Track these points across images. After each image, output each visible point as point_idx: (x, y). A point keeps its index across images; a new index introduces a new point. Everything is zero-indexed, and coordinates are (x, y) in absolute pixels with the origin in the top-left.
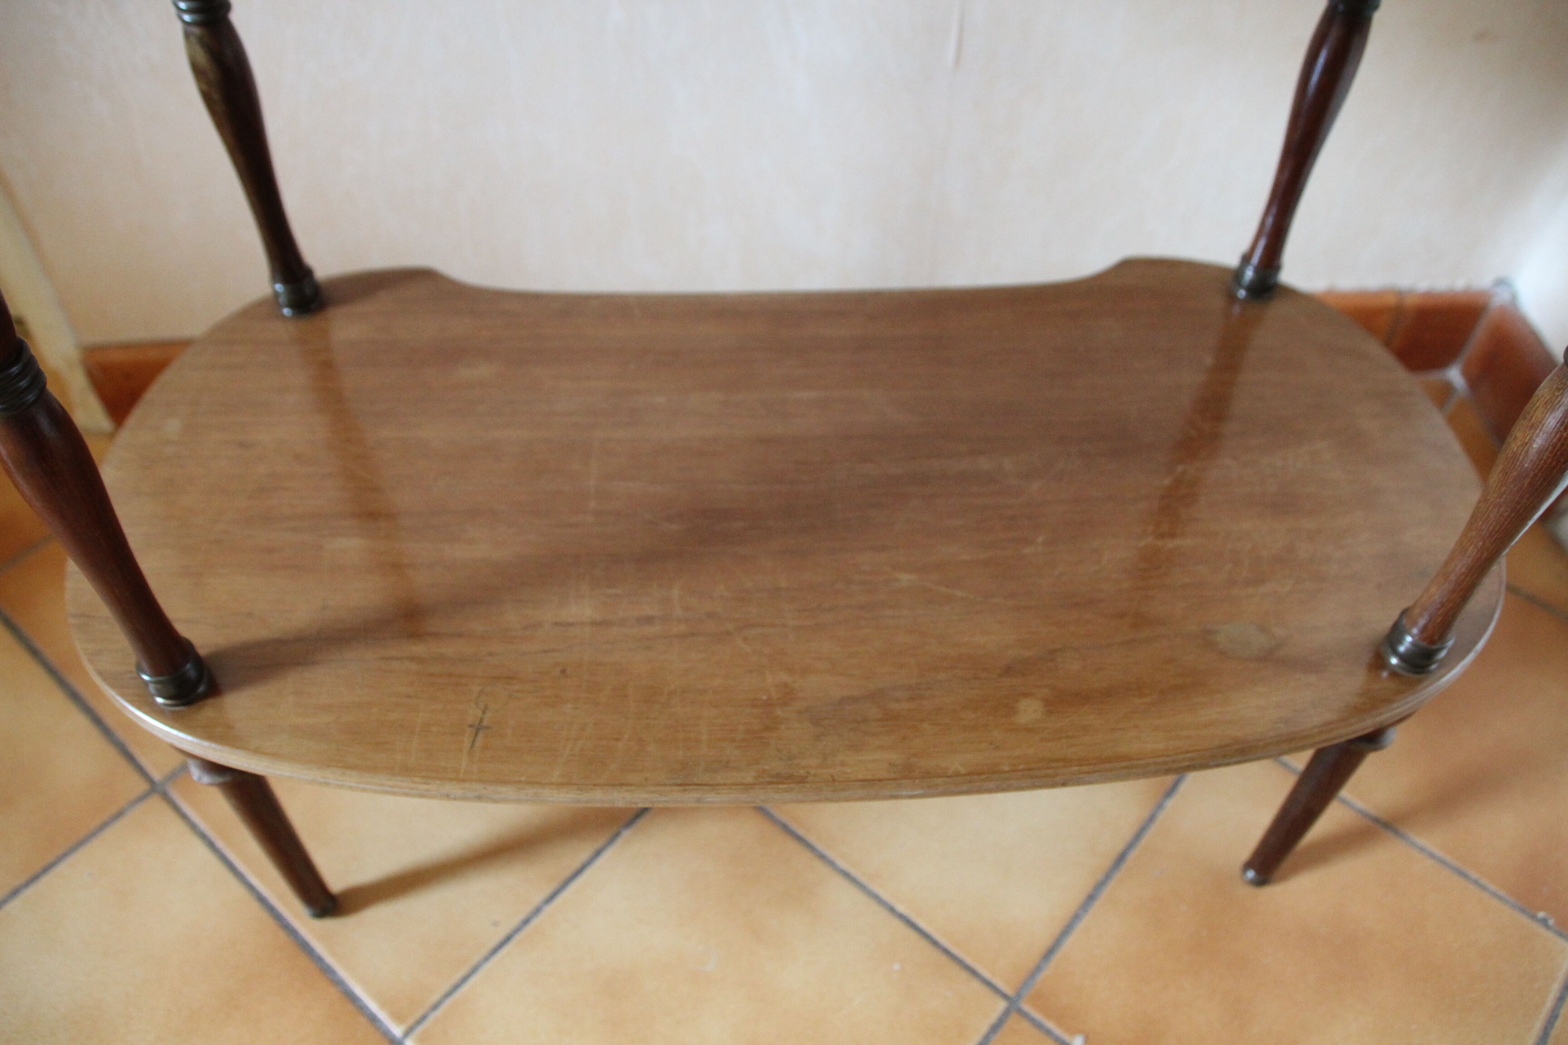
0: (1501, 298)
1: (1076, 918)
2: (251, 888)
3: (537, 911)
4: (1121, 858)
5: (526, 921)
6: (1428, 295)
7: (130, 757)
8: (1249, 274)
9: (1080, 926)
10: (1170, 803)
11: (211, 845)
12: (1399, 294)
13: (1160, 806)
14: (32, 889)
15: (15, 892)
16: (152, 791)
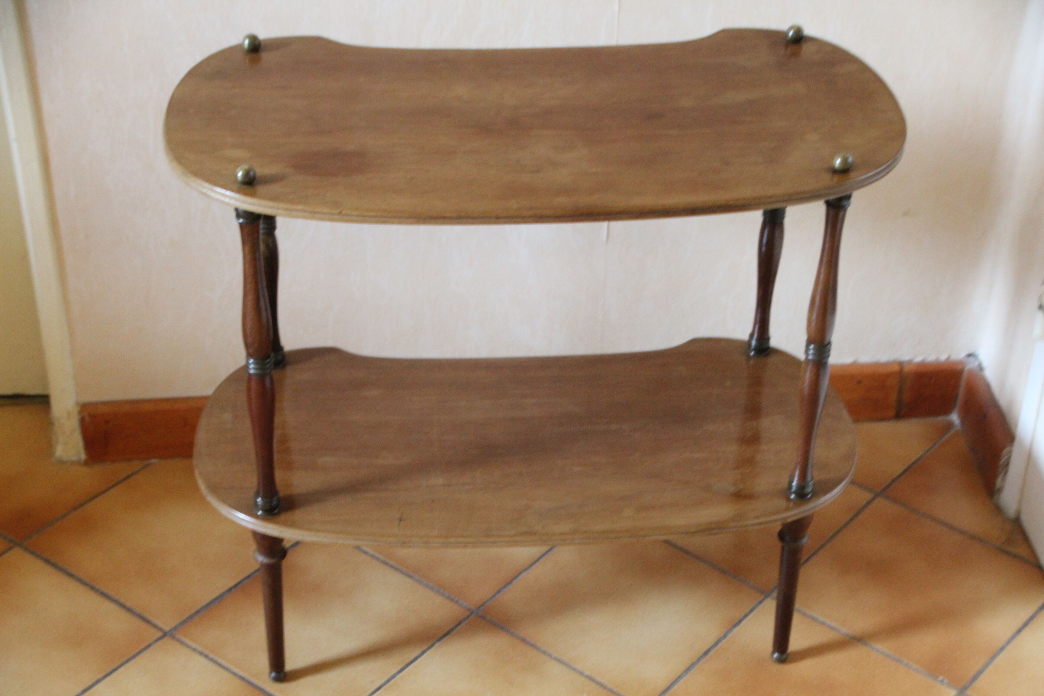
0: (971, 365)
1: (680, 677)
2: (235, 674)
3: (394, 677)
4: (706, 653)
5: (388, 681)
6: (922, 364)
7: (147, 621)
8: (754, 343)
9: (682, 681)
10: (736, 630)
11: (206, 657)
12: (901, 364)
13: (730, 630)
14: (108, 679)
15: (98, 681)
16: (165, 635)
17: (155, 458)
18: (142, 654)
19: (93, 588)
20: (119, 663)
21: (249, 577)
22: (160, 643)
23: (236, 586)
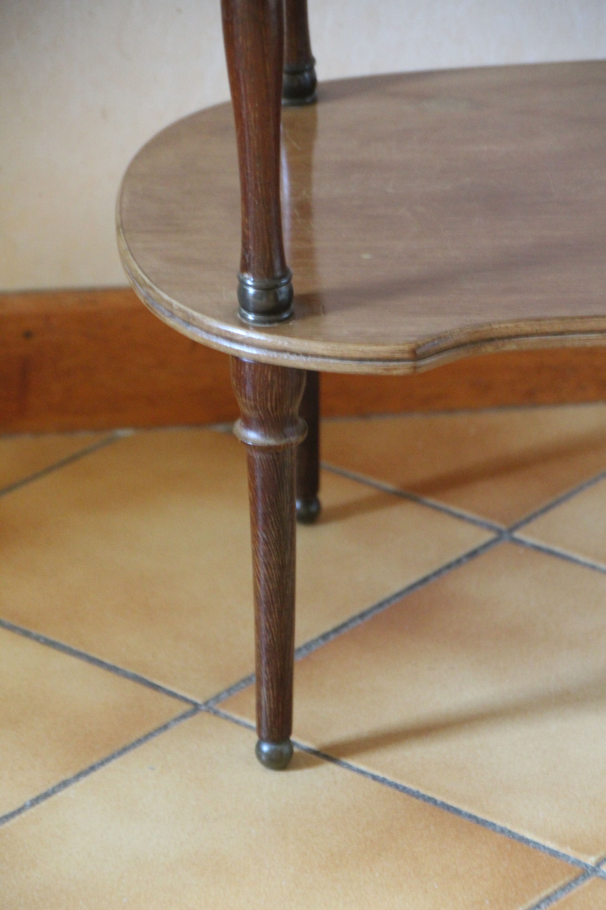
14: (83, 781)
15: (65, 784)
16: (196, 708)
17: (123, 425)
18: (154, 740)
19: (27, 634)
20: (104, 754)
21: (362, 616)
22: (185, 723)
23: (336, 630)
